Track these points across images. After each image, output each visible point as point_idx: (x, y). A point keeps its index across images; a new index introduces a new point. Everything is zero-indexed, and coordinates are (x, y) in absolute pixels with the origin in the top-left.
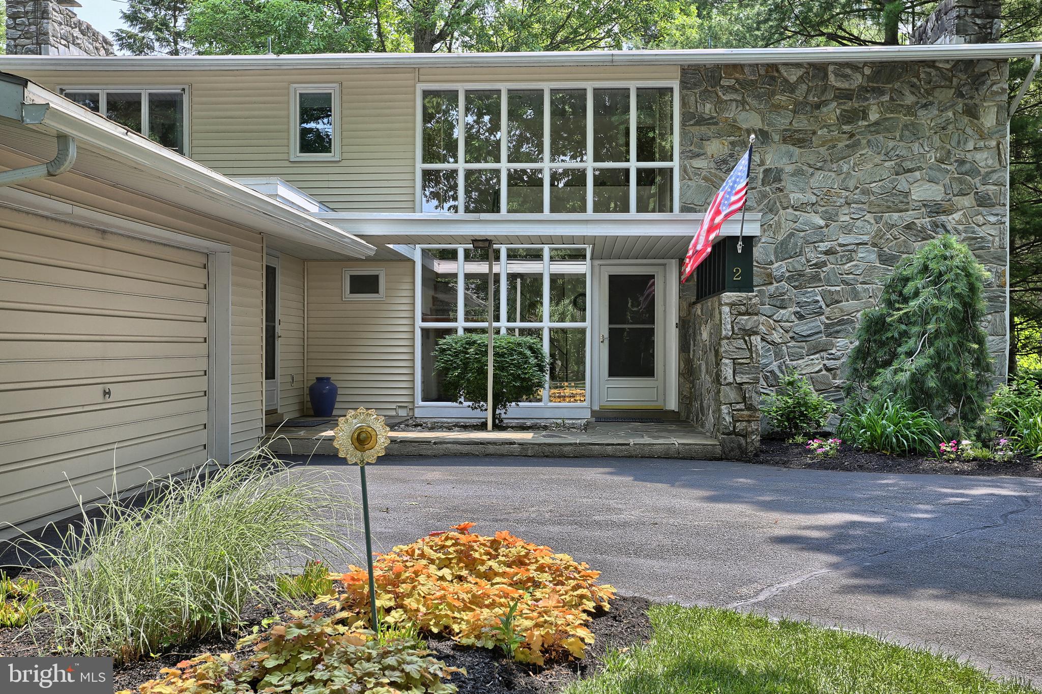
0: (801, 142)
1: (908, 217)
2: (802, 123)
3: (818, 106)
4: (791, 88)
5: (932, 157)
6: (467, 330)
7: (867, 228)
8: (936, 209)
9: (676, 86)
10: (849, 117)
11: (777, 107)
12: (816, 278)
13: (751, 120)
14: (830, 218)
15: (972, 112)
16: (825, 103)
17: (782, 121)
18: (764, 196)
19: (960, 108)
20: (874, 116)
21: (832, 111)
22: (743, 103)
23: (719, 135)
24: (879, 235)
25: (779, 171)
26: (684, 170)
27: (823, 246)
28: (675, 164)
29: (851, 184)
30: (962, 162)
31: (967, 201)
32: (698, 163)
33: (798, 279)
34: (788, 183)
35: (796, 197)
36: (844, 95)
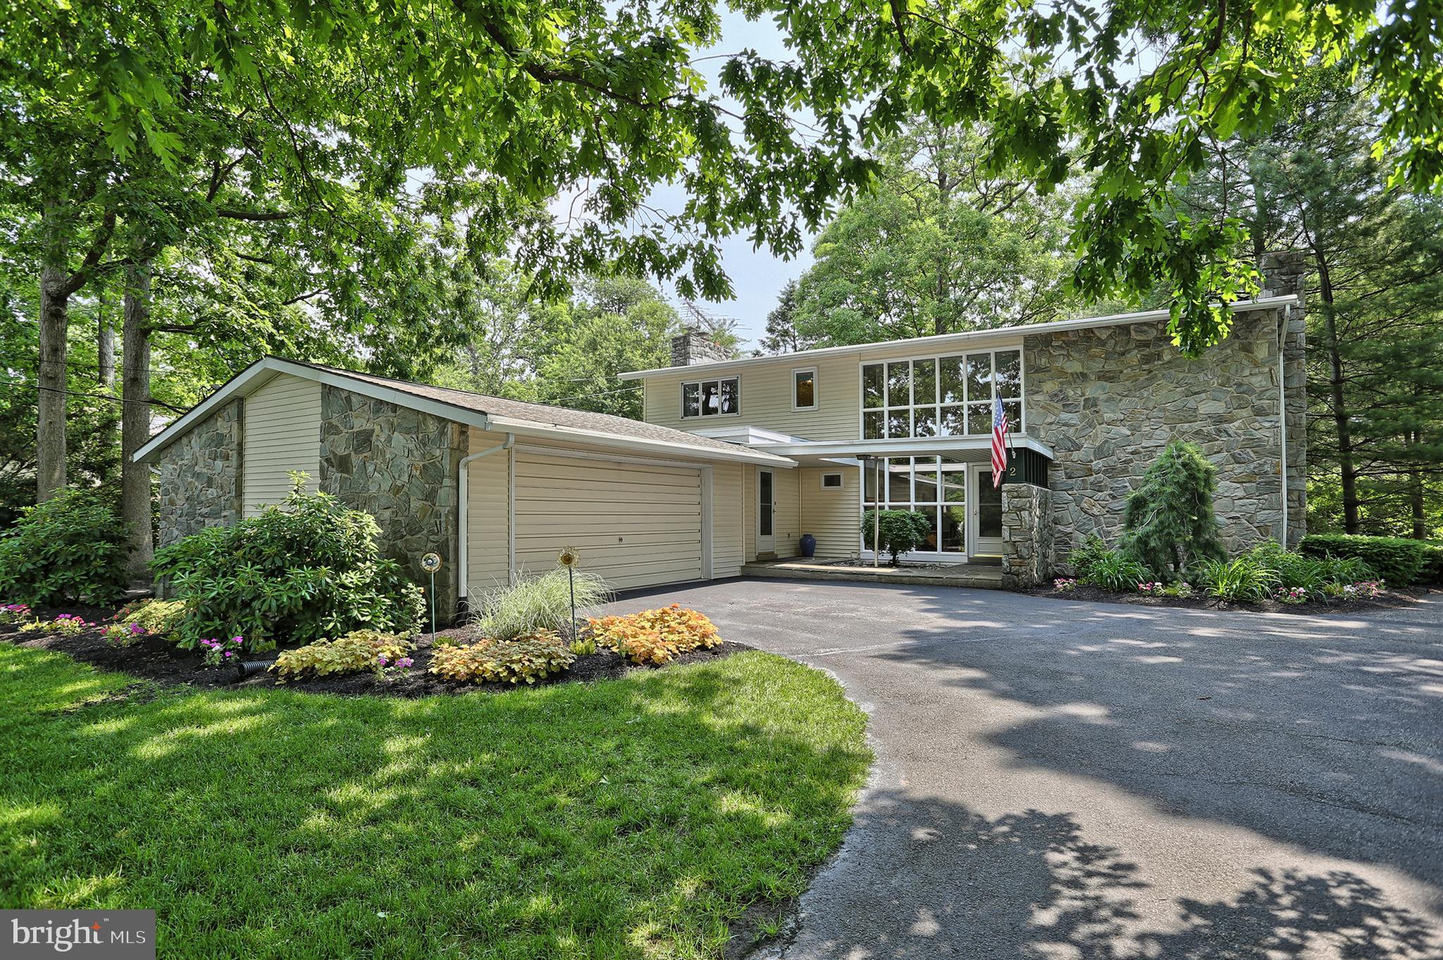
0: (1111, 379)
1: (1196, 426)
2: (1111, 366)
3: (1123, 354)
4: (1103, 343)
5: (1215, 383)
6: (890, 507)
7: (1164, 434)
8: (1219, 420)
9: (1021, 348)
10: (1147, 360)
11: (1093, 357)
12: (1125, 471)
13: (1075, 367)
14: (1134, 429)
15: (1247, 349)
16: (1128, 351)
17: (1097, 366)
18: (1085, 416)
19: (1236, 346)
20: (1167, 357)
21: (1134, 356)
22: (1068, 355)
23: (1052, 378)
24: (1173, 439)
25: (1096, 399)
26: (1028, 402)
27: (1130, 449)
28: (1022, 399)
29: (1151, 405)
30: (1240, 385)
31: (1244, 413)
32: (1036, 397)
33: (1111, 471)
34: (1102, 407)
35: (1108, 416)
36: (1146, 344)
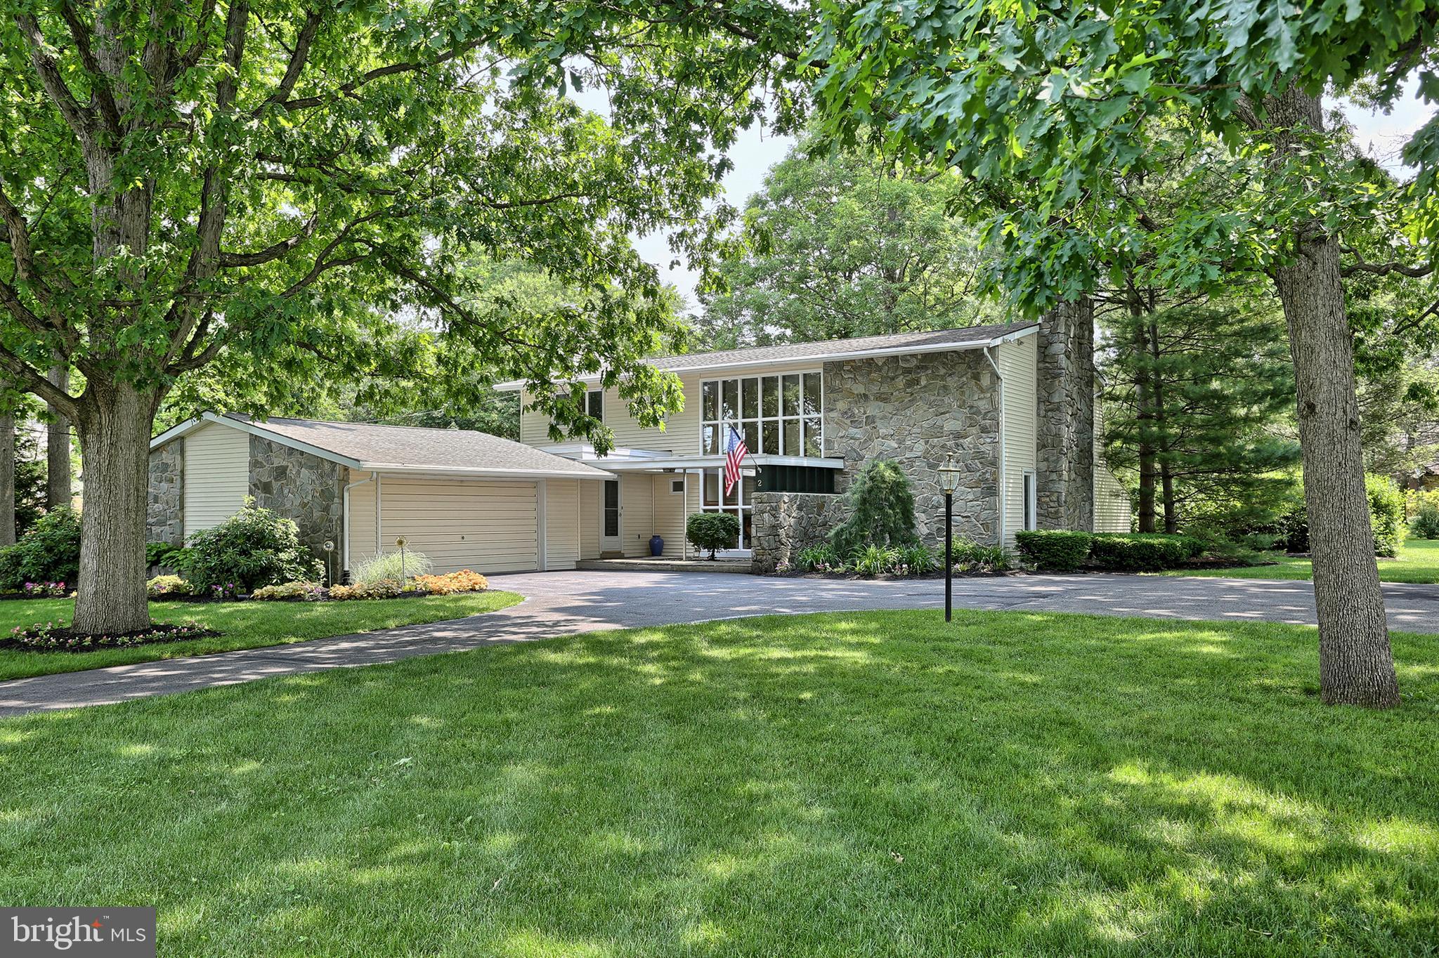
0: (885, 400)
1: (942, 441)
2: (885, 389)
3: (893, 379)
4: (879, 369)
5: (955, 405)
6: (725, 511)
7: (920, 447)
8: (958, 436)
9: (821, 371)
10: (910, 384)
11: (872, 381)
13: (859, 389)
14: (900, 442)
15: (976, 377)
16: (897, 376)
17: (875, 389)
18: (866, 431)
19: (969, 375)
20: (923, 383)
21: (900, 382)
22: (855, 379)
23: (843, 398)
24: (927, 451)
25: (874, 417)
26: (827, 418)
27: (897, 459)
28: (823, 415)
29: (912, 423)
30: (971, 407)
31: (974, 430)
32: (833, 414)
34: (878, 423)
35: (882, 431)
36: (908, 371)
